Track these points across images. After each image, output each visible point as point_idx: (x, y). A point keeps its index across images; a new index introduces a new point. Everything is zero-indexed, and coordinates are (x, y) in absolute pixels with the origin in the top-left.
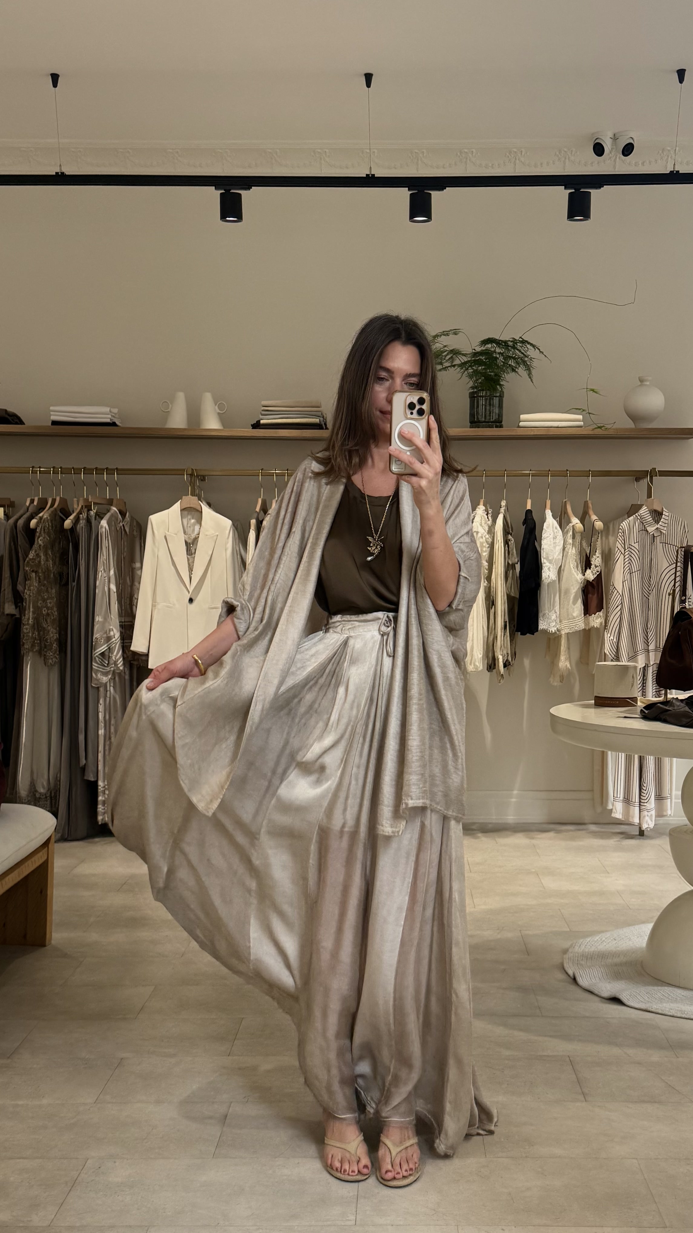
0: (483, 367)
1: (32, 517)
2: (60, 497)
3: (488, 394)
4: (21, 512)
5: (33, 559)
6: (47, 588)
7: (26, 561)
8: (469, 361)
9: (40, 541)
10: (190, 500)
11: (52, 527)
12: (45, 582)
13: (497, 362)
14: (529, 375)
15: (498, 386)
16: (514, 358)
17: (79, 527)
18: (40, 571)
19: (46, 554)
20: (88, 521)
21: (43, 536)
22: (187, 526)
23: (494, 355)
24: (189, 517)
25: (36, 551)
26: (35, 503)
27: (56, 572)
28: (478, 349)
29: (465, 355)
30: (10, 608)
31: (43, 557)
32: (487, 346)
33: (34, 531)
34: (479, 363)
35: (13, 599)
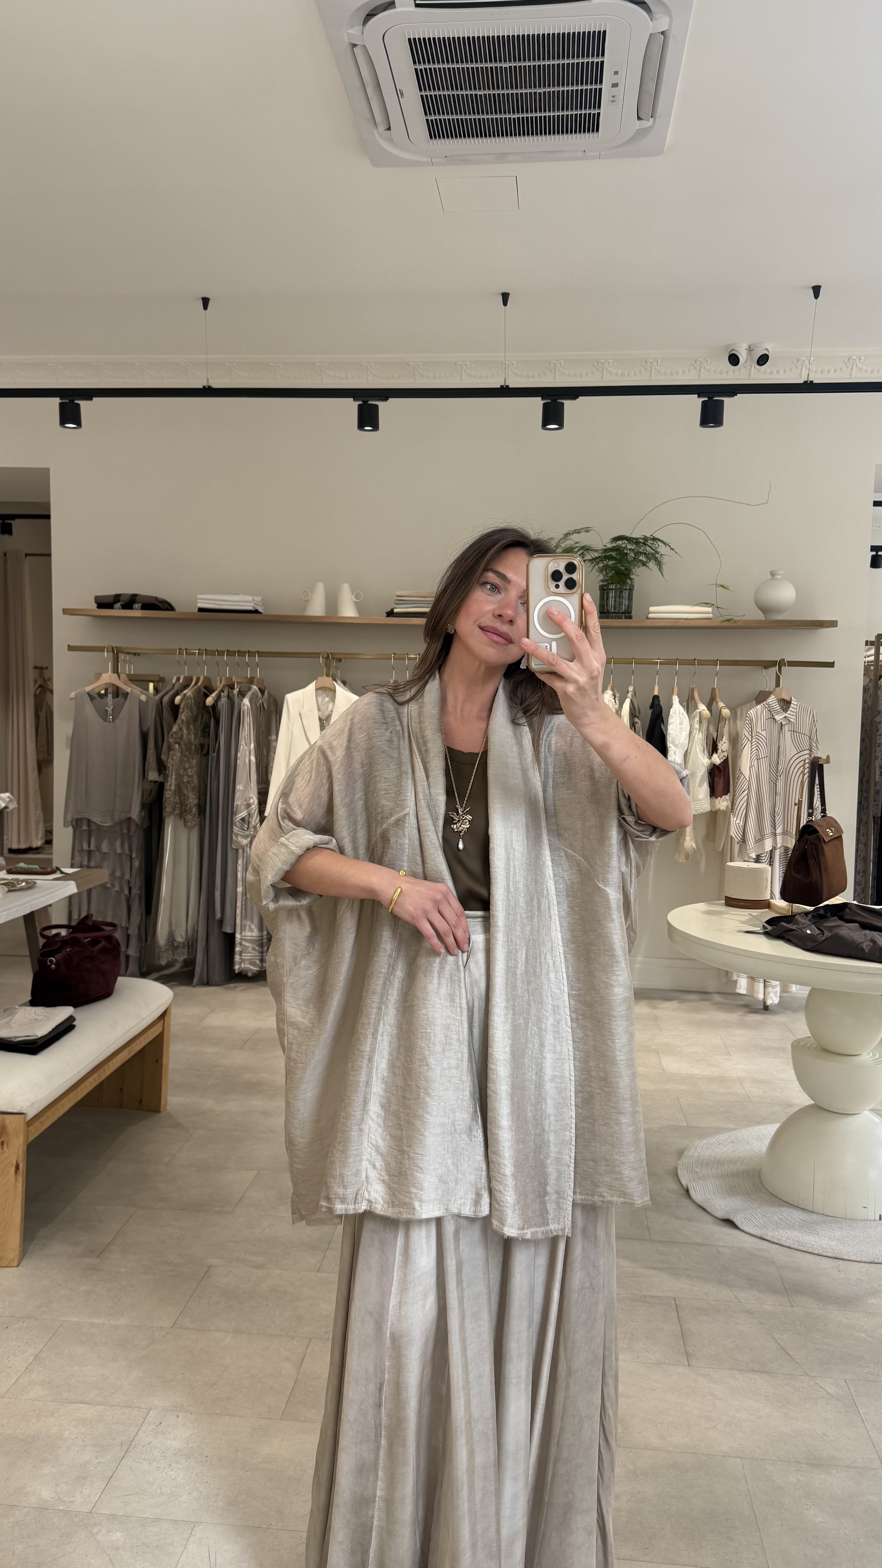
0: (614, 562)
1: (177, 694)
2: (204, 677)
3: (618, 586)
4: (168, 688)
5: (176, 732)
6: (189, 759)
7: (170, 735)
8: (599, 557)
9: (183, 716)
10: (327, 681)
11: (195, 704)
12: (187, 753)
13: (627, 556)
14: (660, 569)
15: (628, 580)
16: (645, 554)
17: (219, 704)
18: (182, 743)
19: (188, 728)
20: (230, 698)
21: (186, 712)
22: (321, 704)
23: (626, 551)
24: (324, 695)
25: (179, 726)
26: (181, 681)
27: (197, 745)
28: (609, 546)
29: (596, 551)
30: (153, 776)
31: (185, 731)
32: (618, 542)
33: (178, 707)
34: (610, 558)
35: (157, 768)
